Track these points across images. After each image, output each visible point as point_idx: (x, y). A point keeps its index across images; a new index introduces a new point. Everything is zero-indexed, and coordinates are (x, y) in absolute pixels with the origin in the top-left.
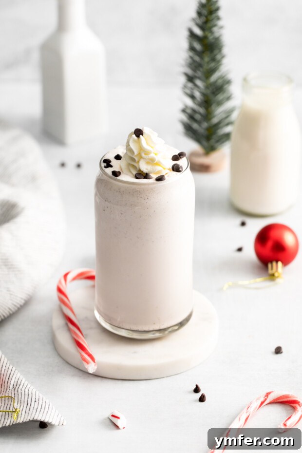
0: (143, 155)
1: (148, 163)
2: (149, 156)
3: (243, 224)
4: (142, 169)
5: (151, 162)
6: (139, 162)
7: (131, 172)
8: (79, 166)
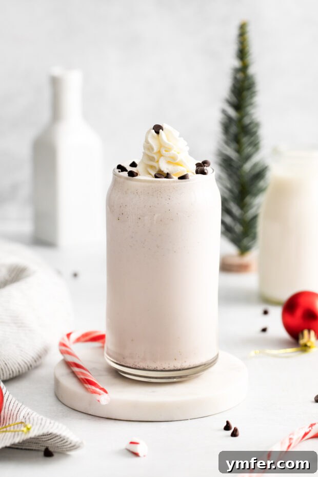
0: (163, 152)
1: (169, 163)
2: (171, 152)
3: (266, 312)
4: (162, 169)
5: (172, 161)
6: (158, 161)
7: (150, 174)
8: (75, 275)
